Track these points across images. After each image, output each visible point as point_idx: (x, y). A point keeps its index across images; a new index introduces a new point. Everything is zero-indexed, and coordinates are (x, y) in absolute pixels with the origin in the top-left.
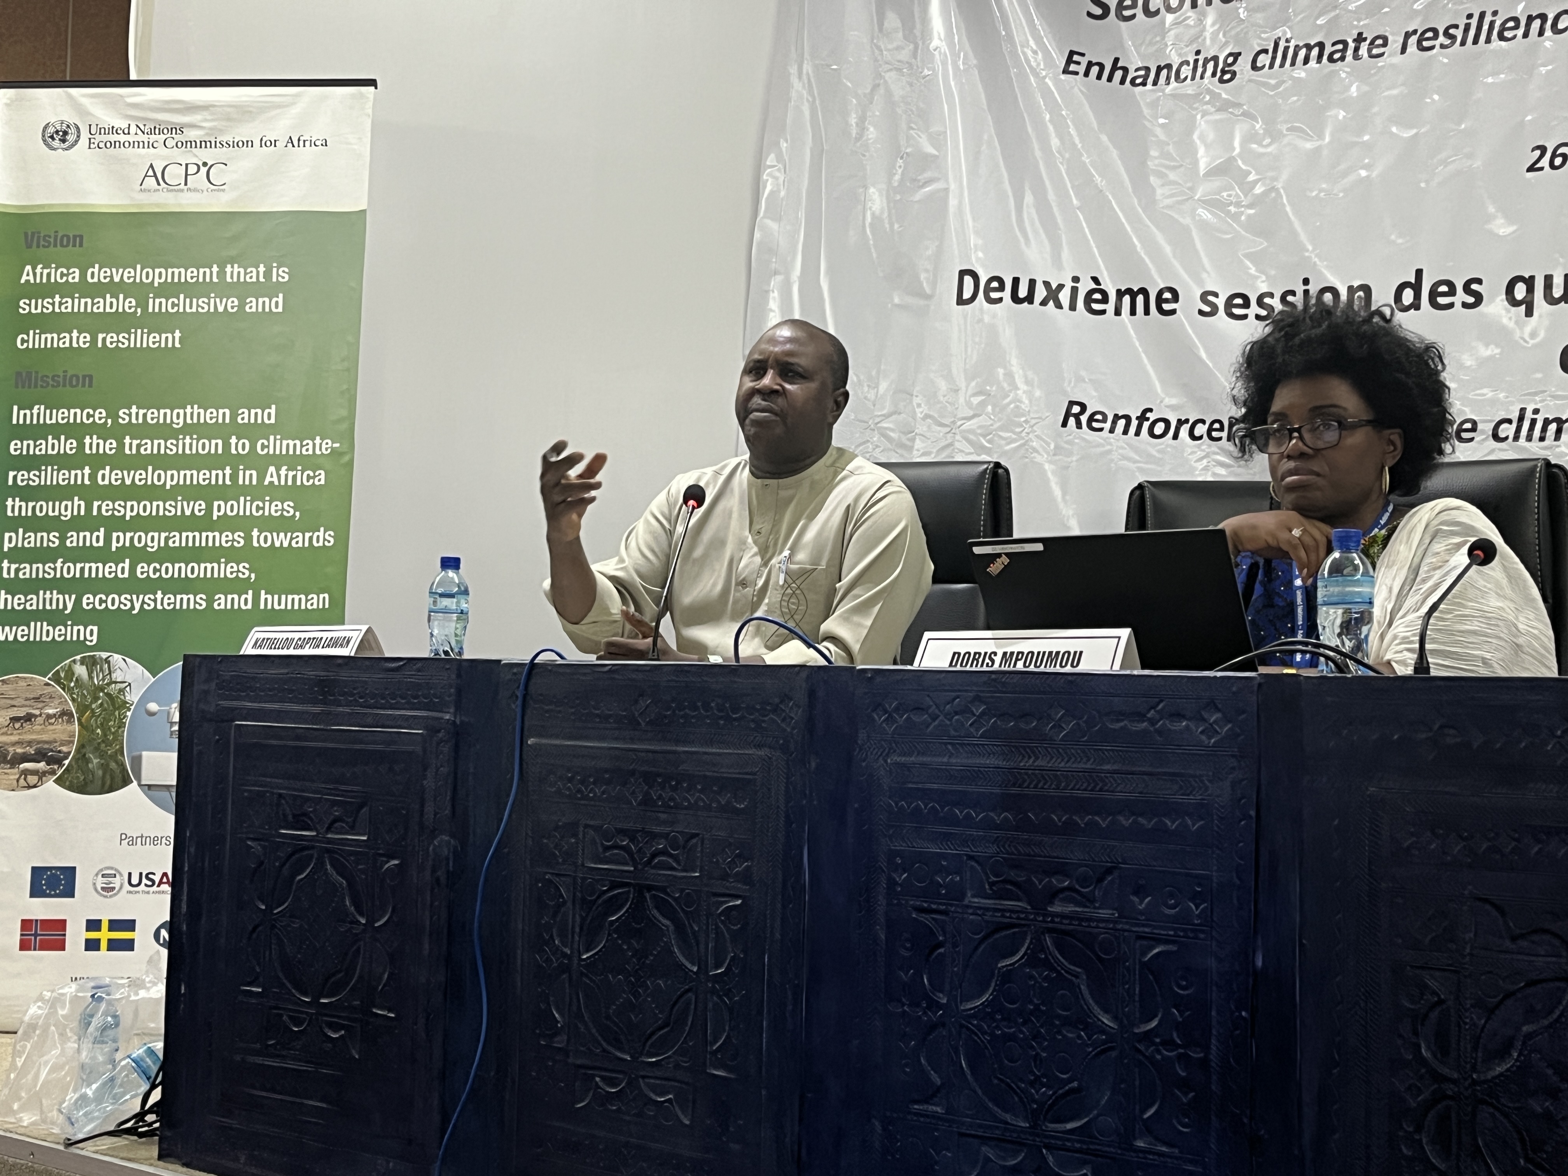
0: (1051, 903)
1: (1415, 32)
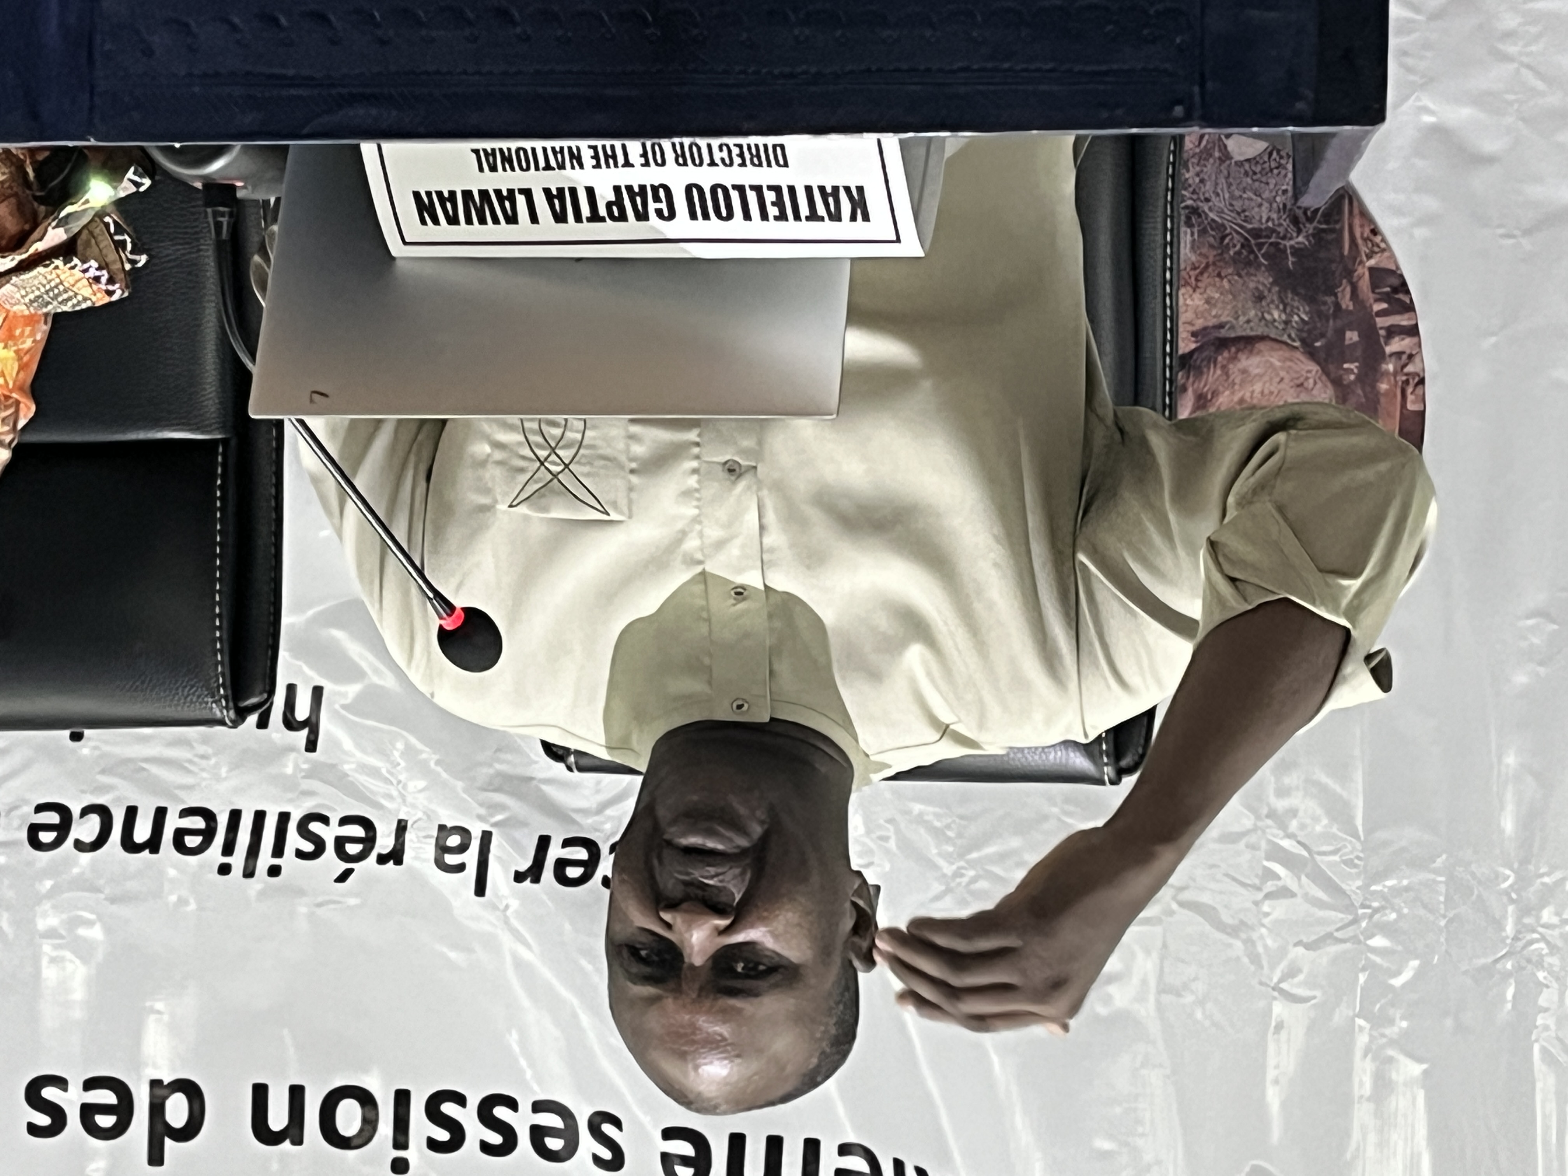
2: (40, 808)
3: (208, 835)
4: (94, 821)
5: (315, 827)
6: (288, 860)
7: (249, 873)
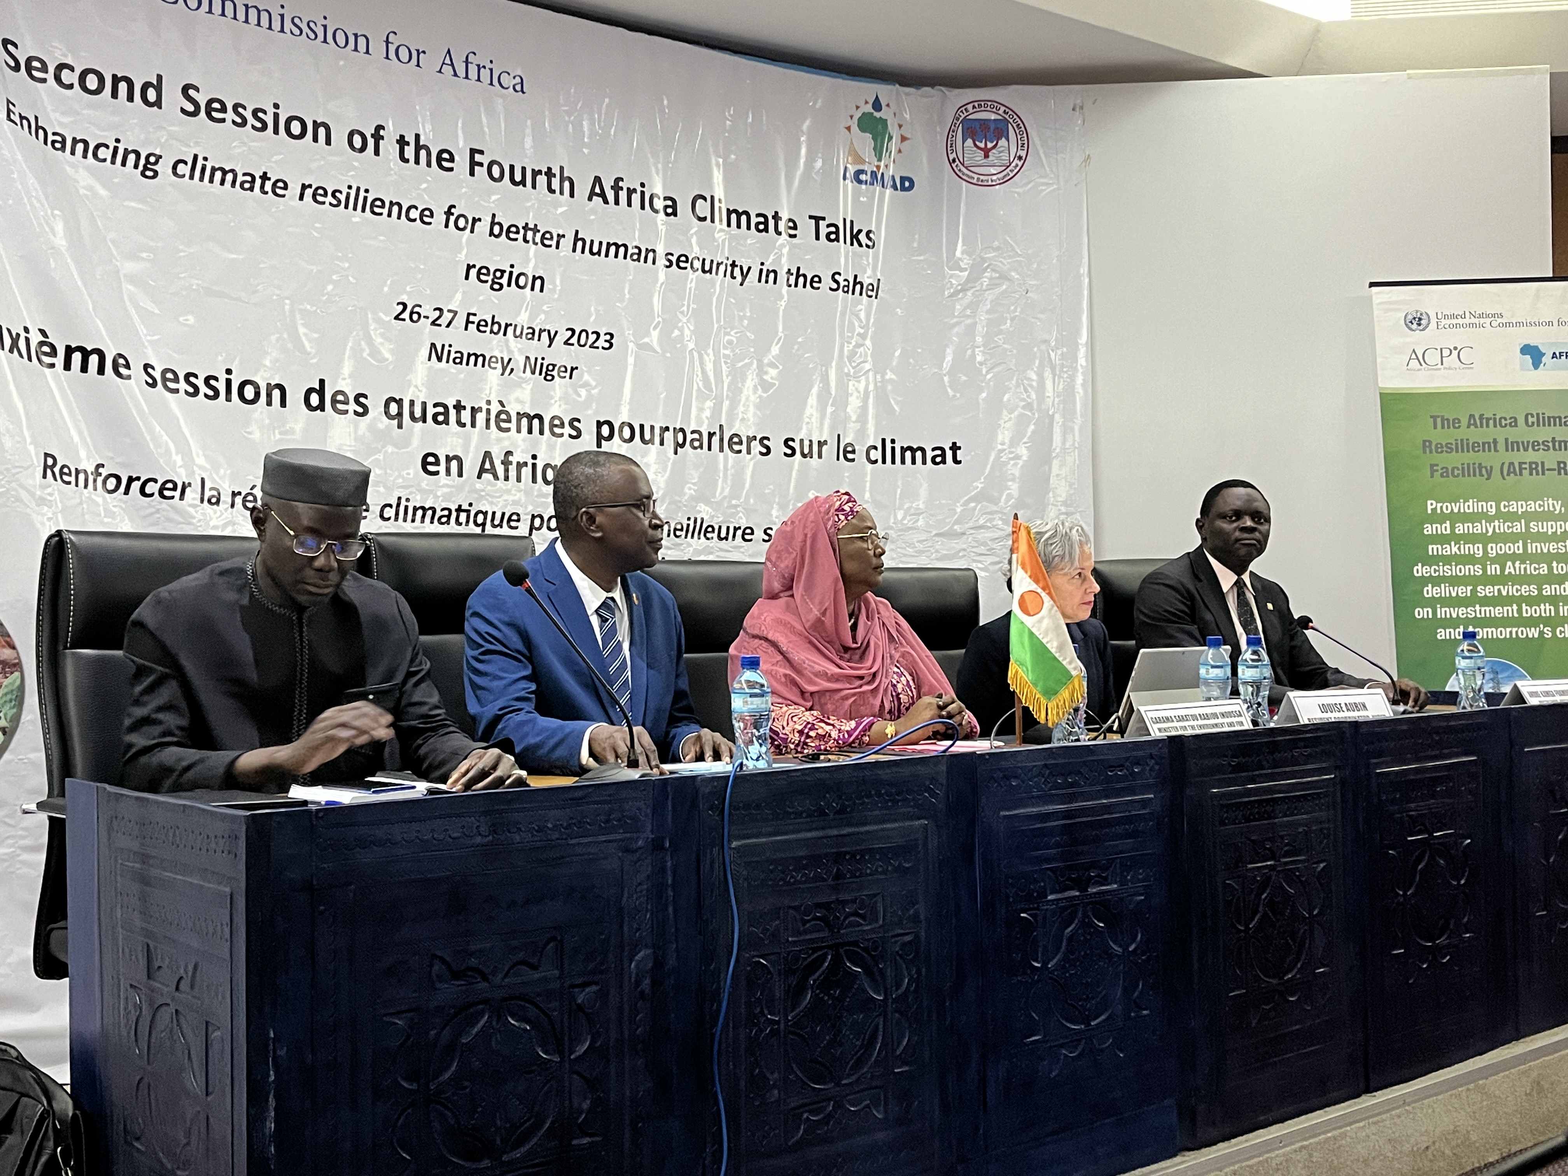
0: (1089, 886)
1: (310, 186)
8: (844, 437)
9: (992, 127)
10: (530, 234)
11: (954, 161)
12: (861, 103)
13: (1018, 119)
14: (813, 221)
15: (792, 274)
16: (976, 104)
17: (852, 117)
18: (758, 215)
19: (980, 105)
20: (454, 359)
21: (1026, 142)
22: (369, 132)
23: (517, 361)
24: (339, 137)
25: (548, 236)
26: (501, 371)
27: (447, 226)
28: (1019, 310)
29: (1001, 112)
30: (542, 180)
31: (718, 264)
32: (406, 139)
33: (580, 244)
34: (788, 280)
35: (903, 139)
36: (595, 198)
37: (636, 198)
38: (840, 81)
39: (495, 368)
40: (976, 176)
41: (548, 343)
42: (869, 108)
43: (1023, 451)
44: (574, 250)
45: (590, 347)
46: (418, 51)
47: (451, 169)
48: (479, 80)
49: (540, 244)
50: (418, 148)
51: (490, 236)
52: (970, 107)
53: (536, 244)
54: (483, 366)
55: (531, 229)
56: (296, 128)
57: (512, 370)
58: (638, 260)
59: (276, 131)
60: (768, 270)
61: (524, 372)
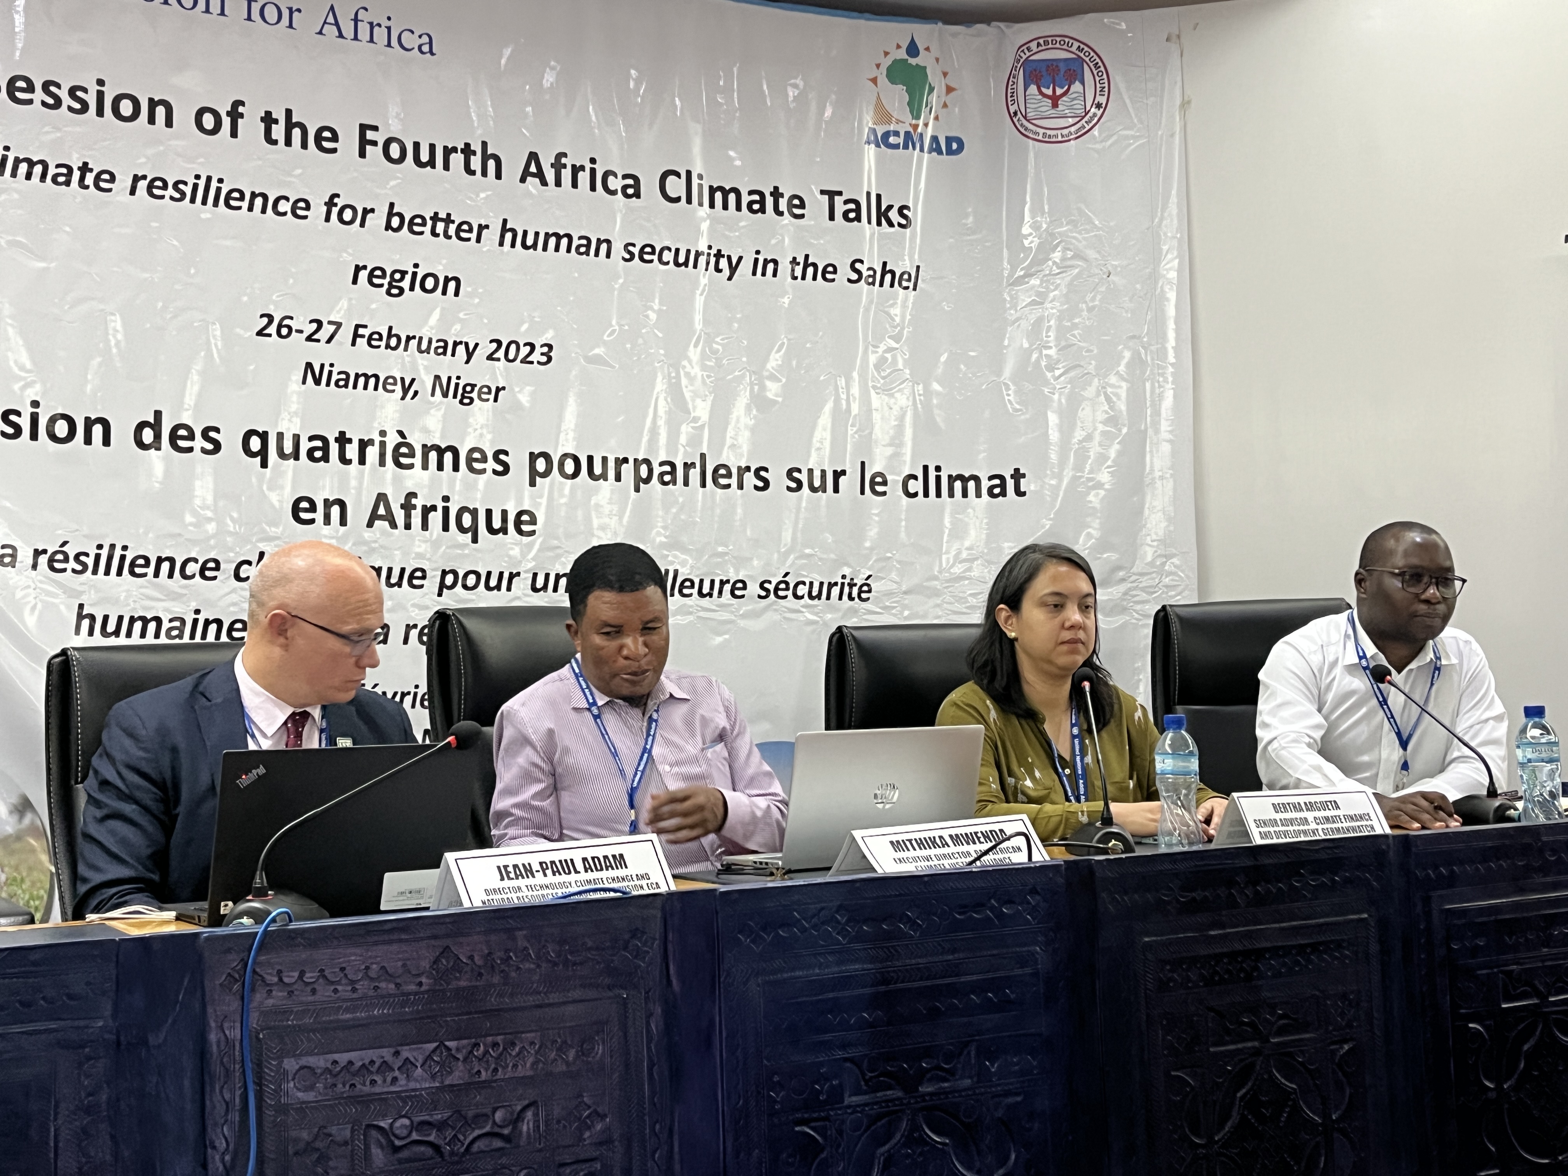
0: (920, 1083)
1: (144, 177)
2: (215, 578)
3: (133, 564)
4: (188, 572)
5: (79, 568)
6: (93, 552)
7: (113, 546)
8: (871, 464)
9: (1063, 67)
10: (440, 227)
11: (1015, 113)
12: (891, 49)
13: (1095, 57)
14: (827, 197)
15: (798, 264)
16: (1041, 41)
17: (878, 66)
18: (751, 193)
19: (1046, 42)
20: (337, 381)
21: (1106, 85)
22: (223, 110)
23: (423, 382)
24: (184, 116)
25: (465, 227)
26: (401, 394)
27: (327, 219)
28: (1099, 297)
29: (1074, 49)
30: (457, 159)
31: (698, 254)
32: (274, 116)
33: (509, 236)
34: (793, 270)
35: (949, 90)
36: (529, 179)
37: (584, 177)
38: (862, 22)
39: (393, 391)
40: (1041, 131)
41: (465, 358)
42: (902, 54)
43: (1104, 477)
44: (501, 244)
45: (524, 361)
46: (290, 9)
47: (334, 151)
48: (371, 40)
49: (454, 237)
50: (290, 126)
51: (387, 229)
52: (1033, 45)
53: (447, 236)
54: (376, 388)
55: (442, 220)
56: (126, 108)
57: (416, 393)
58: (587, 253)
59: (100, 113)
60: (765, 260)
61: (433, 394)
